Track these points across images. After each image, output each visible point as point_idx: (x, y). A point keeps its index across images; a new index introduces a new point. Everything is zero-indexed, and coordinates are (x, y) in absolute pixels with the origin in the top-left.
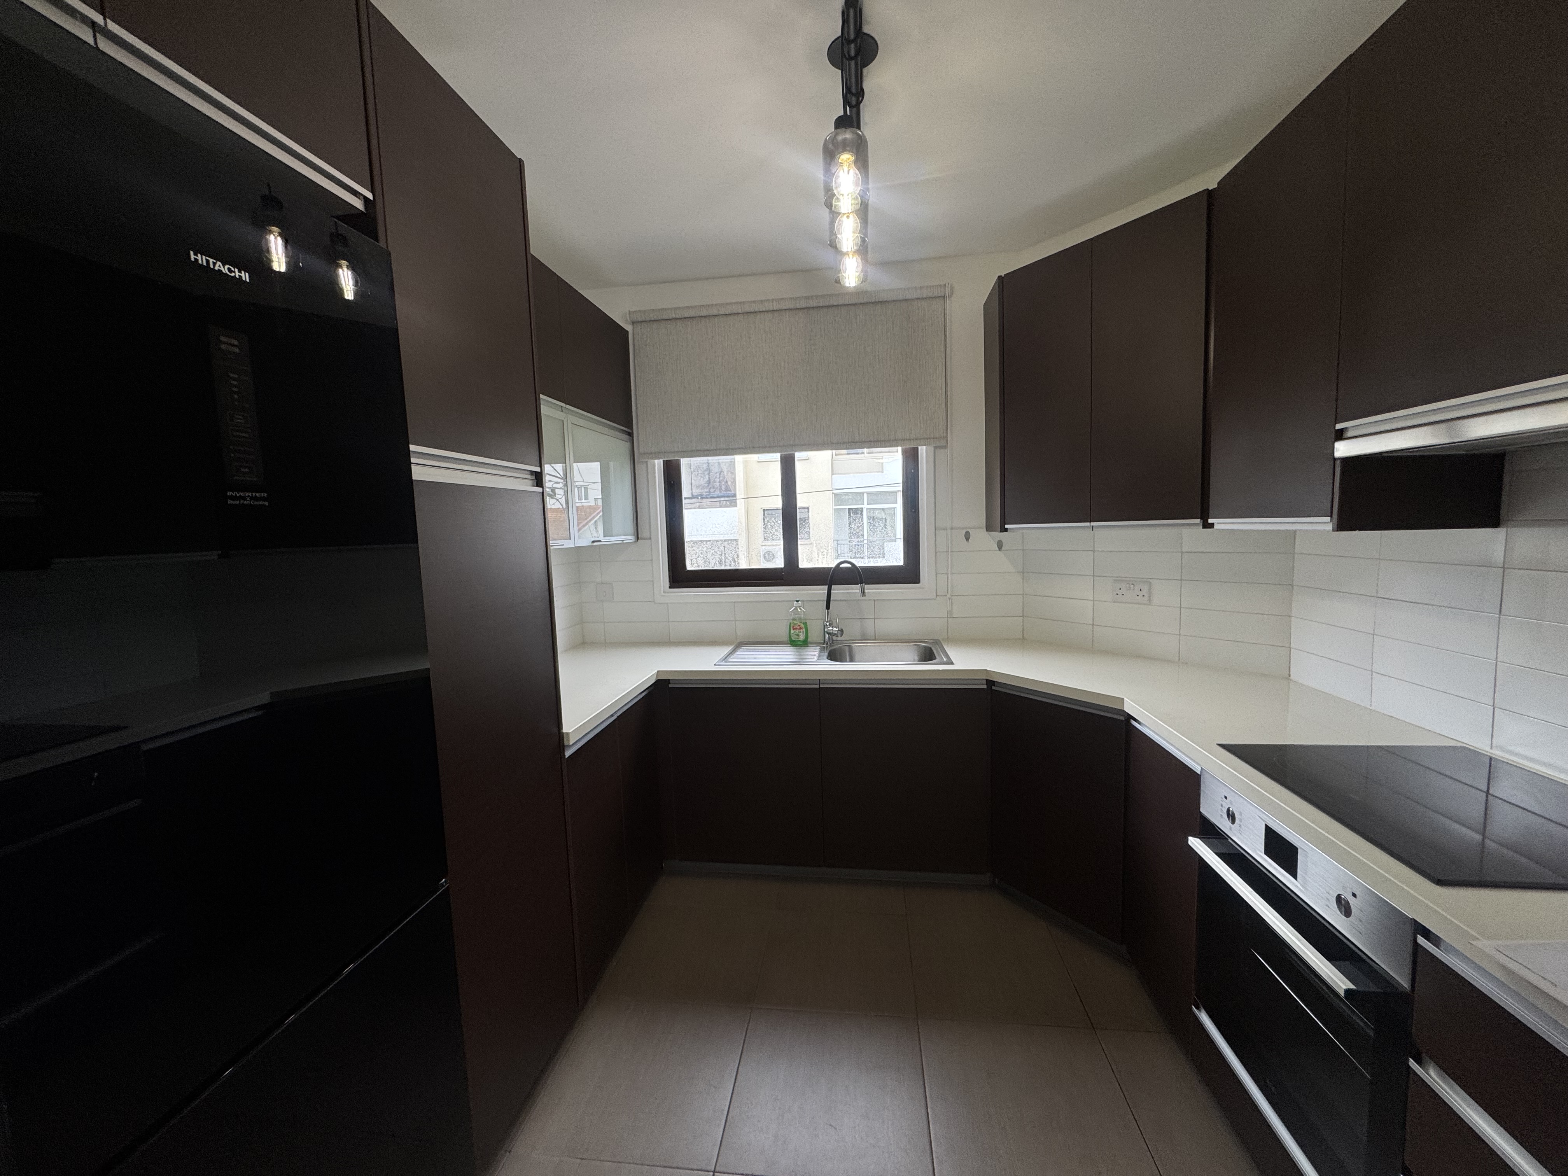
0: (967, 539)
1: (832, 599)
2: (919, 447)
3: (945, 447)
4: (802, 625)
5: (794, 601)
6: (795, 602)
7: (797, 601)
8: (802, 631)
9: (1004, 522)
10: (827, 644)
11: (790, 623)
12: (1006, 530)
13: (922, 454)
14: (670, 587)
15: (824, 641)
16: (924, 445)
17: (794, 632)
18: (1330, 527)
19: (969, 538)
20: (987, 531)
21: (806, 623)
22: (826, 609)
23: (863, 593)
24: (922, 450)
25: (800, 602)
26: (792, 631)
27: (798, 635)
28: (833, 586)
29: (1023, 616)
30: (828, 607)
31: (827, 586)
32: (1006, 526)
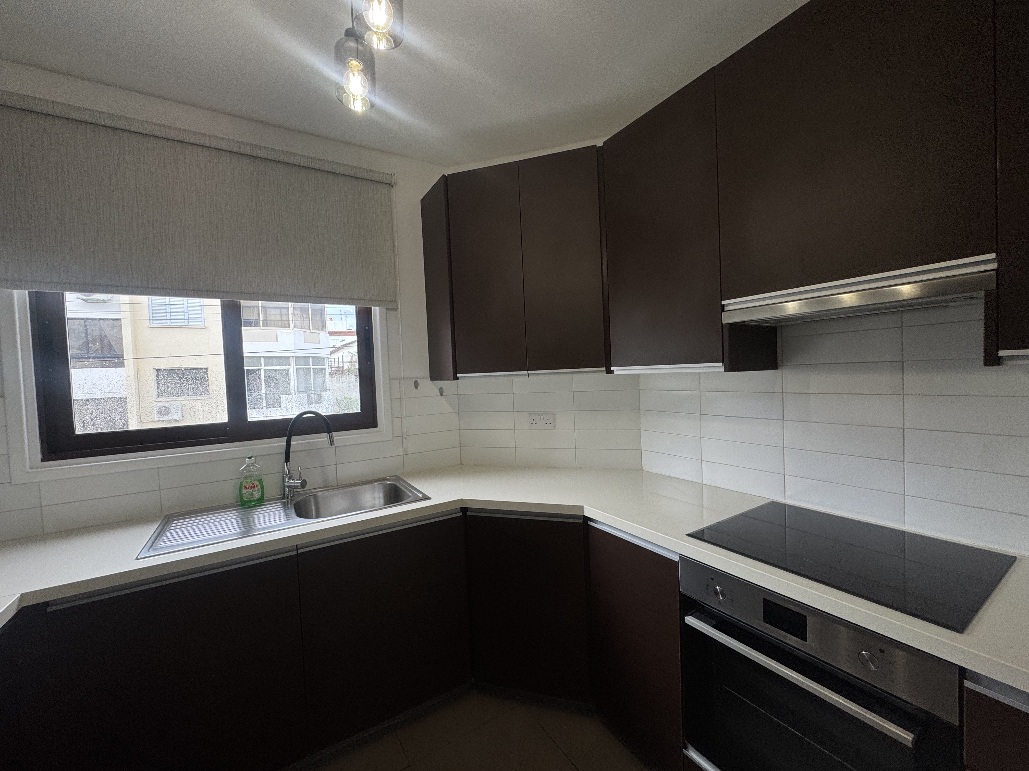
0: (416, 387)
1: (291, 450)
2: (372, 307)
3: (395, 310)
4: (257, 483)
5: (245, 458)
6: (247, 459)
7: (250, 458)
8: (256, 489)
9: (456, 372)
10: (288, 498)
11: (241, 483)
12: (457, 378)
13: (375, 314)
14: (43, 460)
15: (284, 495)
16: (377, 306)
17: (247, 492)
18: (722, 370)
19: (418, 386)
20: (431, 380)
21: (261, 480)
22: (285, 462)
23: (332, 442)
24: (375, 310)
25: (253, 458)
26: (244, 491)
27: (252, 494)
28: (292, 437)
29: (460, 447)
30: (287, 460)
31: (286, 438)
32: (458, 375)
